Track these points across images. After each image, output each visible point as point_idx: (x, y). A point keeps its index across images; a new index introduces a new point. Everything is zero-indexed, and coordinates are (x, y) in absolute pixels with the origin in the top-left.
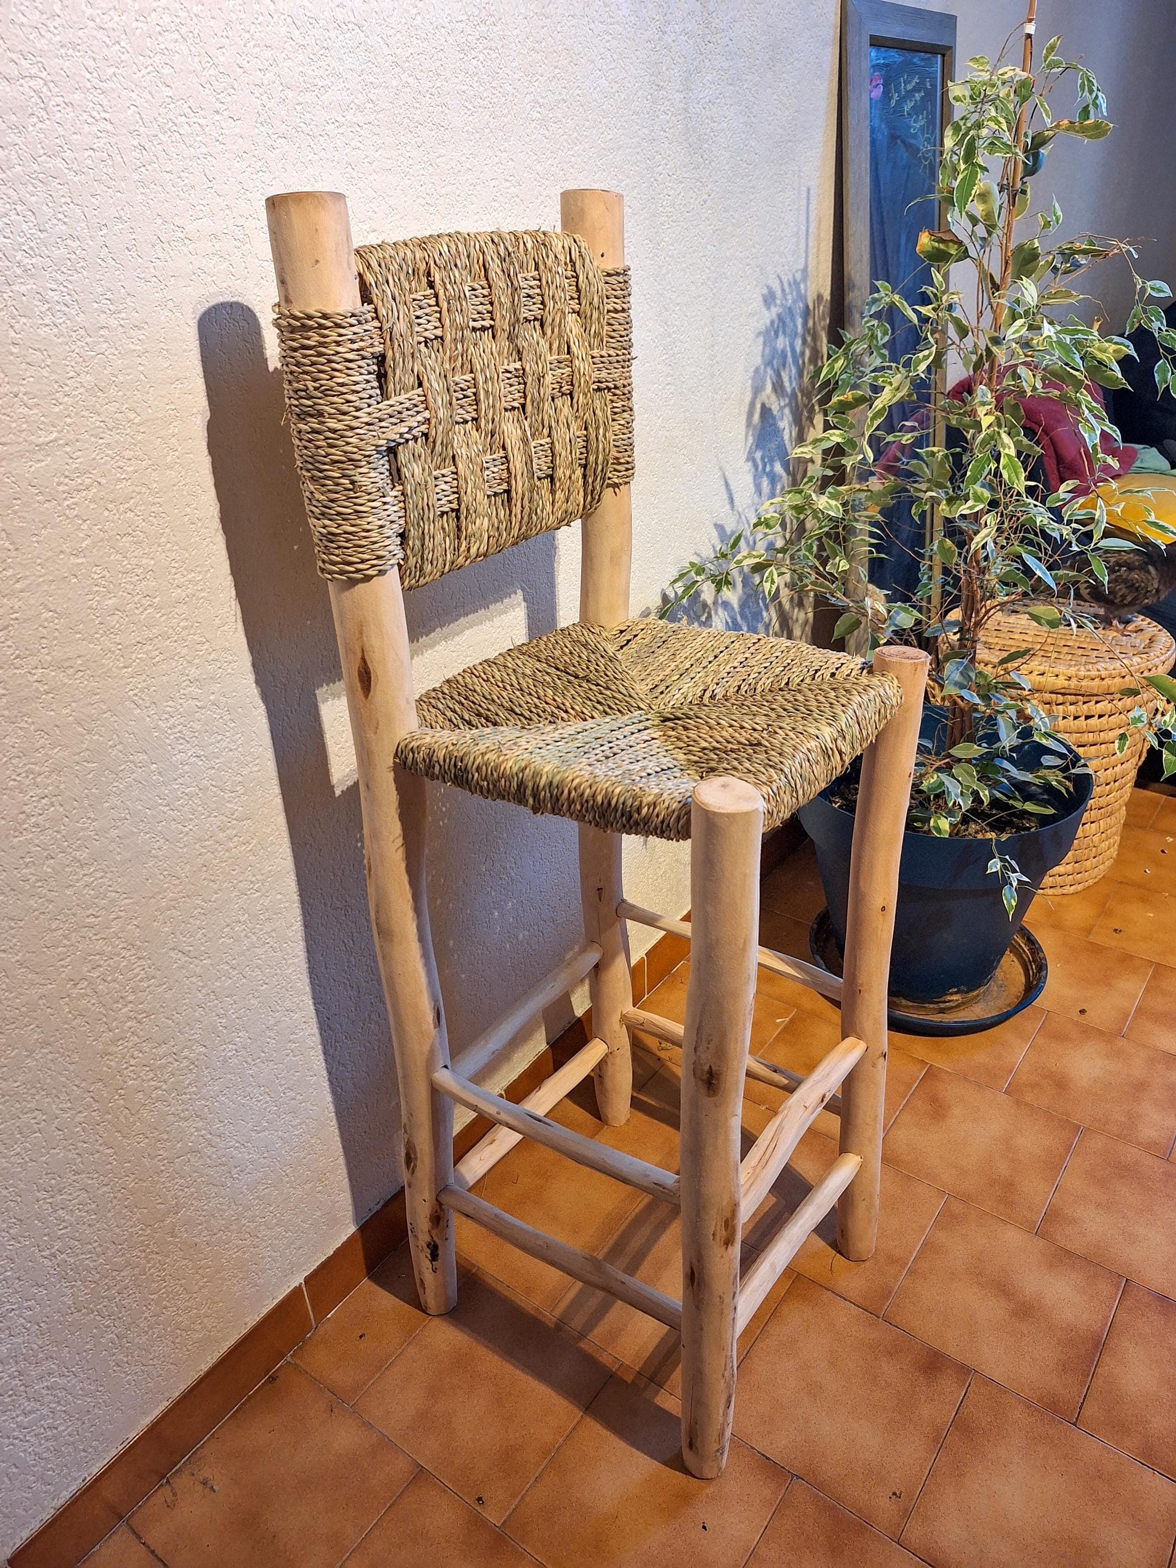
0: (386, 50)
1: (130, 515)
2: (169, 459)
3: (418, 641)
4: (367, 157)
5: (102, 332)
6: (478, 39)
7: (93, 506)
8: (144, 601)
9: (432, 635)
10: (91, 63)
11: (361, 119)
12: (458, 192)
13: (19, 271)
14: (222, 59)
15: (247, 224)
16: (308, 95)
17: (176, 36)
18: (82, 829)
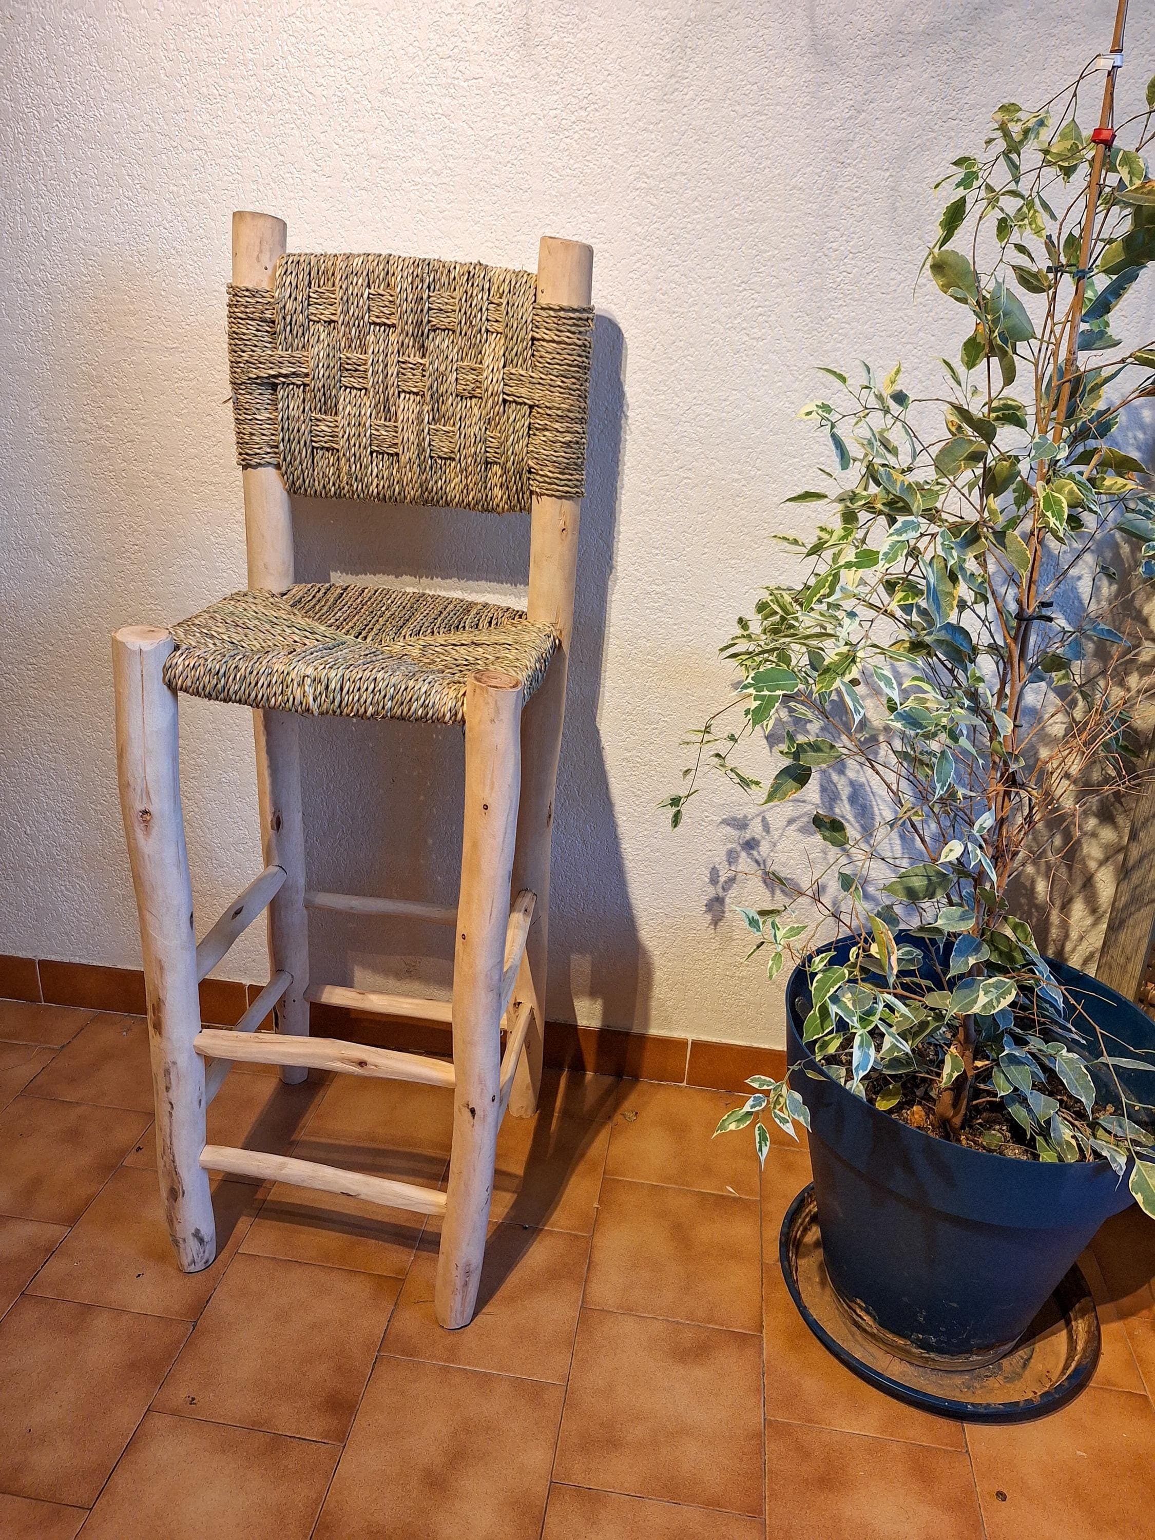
0: (470, 132)
1: (214, 404)
3: (432, 579)
4: (438, 207)
5: (215, 293)
6: (574, 122)
7: (192, 391)
8: (213, 458)
9: (448, 581)
10: (235, 142)
11: (436, 180)
12: (532, 241)
13: (173, 252)
14: (323, 139)
15: (325, 244)
16: (390, 163)
17: (293, 126)
18: (154, 575)
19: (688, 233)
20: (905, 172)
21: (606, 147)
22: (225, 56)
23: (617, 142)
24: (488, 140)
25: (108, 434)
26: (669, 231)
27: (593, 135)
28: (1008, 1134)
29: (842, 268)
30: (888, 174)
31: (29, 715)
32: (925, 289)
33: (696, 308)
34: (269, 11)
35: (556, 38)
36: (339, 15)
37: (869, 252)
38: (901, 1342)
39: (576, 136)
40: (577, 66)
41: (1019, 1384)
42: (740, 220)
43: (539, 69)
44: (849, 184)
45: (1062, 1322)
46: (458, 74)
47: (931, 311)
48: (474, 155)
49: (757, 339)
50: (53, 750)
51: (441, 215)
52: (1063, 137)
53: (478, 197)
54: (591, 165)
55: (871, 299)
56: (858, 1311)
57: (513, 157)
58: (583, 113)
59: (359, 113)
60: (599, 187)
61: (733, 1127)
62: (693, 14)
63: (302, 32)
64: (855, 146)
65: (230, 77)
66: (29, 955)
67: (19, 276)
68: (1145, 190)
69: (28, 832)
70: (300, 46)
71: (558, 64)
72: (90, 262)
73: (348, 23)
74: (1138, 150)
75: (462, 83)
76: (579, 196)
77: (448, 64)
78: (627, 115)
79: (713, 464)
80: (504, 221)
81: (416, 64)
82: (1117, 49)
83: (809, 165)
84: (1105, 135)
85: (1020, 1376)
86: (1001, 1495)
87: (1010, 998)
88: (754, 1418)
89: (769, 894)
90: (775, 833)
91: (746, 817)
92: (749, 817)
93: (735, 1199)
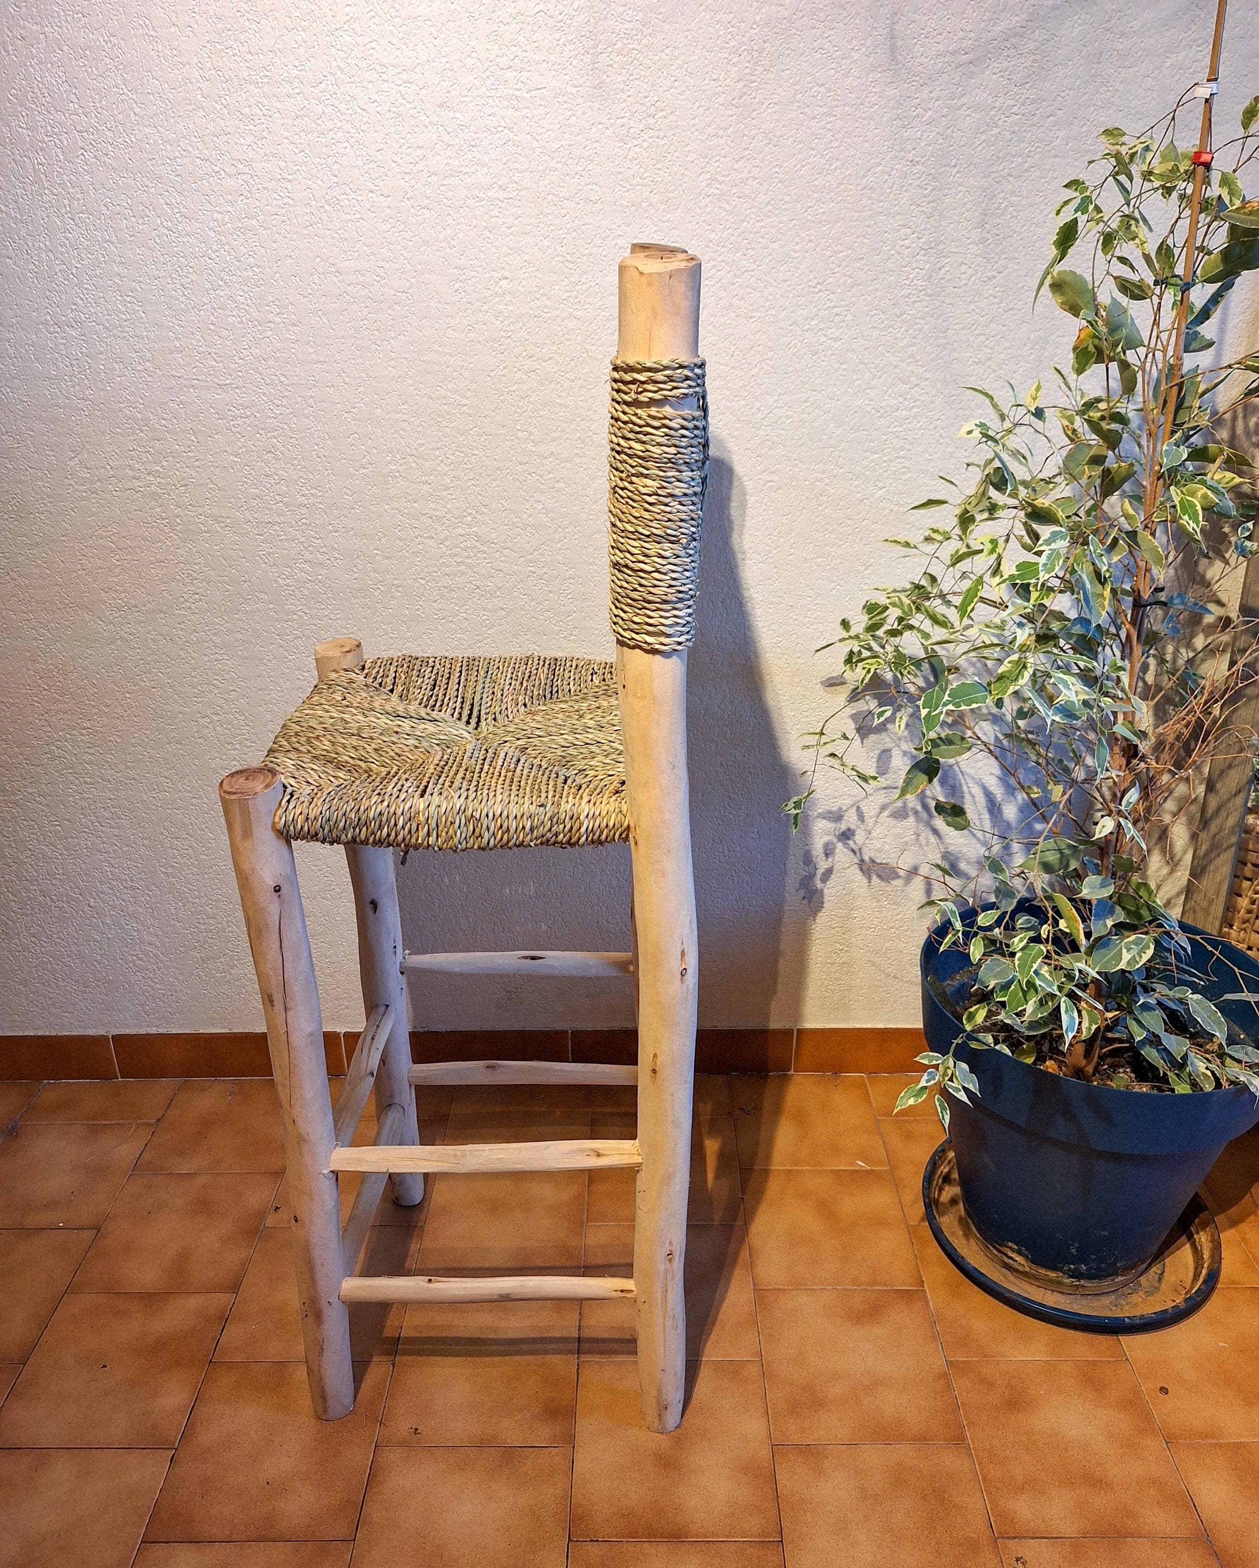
0: (535, 144)
1: (274, 440)
2: (306, 411)
4: (504, 223)
5: (269, 324)
6: (642, 131)
7: (249, 428)
10: (283, 164)
11: (501, 195)
12: (604, 253)
13: (221, 283)
14: (380, 157)
16: (452, 179)
17: (346, 144)
18: (218, 624)
19: (762, 237)
20: (972, 167)
21: (677, 154)
22: (268, 74)
23: (688, 149)
24: (554, 152)
25: (158, 479)
26: (743, 236)
27: (662, 142)
28: (1133, 1075)
29: (915, 265)
30: (955, 170)
32: (995, 281)
33: (773, 312)
34: (314, 25)
35: (619, 44)
36: (391, 28)
37: (941, 246)
38: (1053, 1275)
39: (645, 145)
40: (643, 73)
41: (1158, 1296)
42: (813, 222)
43: (604, 77)
44: (918, 182)
45: (1184, 1237)
46: (520, 85)
47: (1001, 302)
48: (540, 168)
49: (836, 339)
51: (509, 231)
52: (1164, 159)
53: (547, 211)
54: (661, 173)
55: (943, 294)
56: (1010, 1253)
57: (581, 168)
58: (651, 121)
59: (416, 129)
60: (671, 195)
61: (910, 1102)
62: (758, 18)
63: (351, 46)
64: (923, 144)
65: (275, 96)
66: (101, 1032)
67: (49, 318)
68: (1246, 211)
70: (349, 61)
71: (623, 71)
72: (129, 299)
73: (400, 36)
74: (1235, 171)
75: (525, 95)
76: (651, 205)
77: (509, 74)
78: (696, 121)
79: (796, 466)
80: (574, 234)
81: (475, 76)
82: (1213, 79)
83: (879, 164)
84: (1205, 158)
85: (1158, 1289)
86: (1164, 1390)
87: (1150, 952)
88: (937, 1362)
89: (865, 881)
90: (870, 822)
91: (840, 809)
92: (845, 808)
93: (867, 1172)
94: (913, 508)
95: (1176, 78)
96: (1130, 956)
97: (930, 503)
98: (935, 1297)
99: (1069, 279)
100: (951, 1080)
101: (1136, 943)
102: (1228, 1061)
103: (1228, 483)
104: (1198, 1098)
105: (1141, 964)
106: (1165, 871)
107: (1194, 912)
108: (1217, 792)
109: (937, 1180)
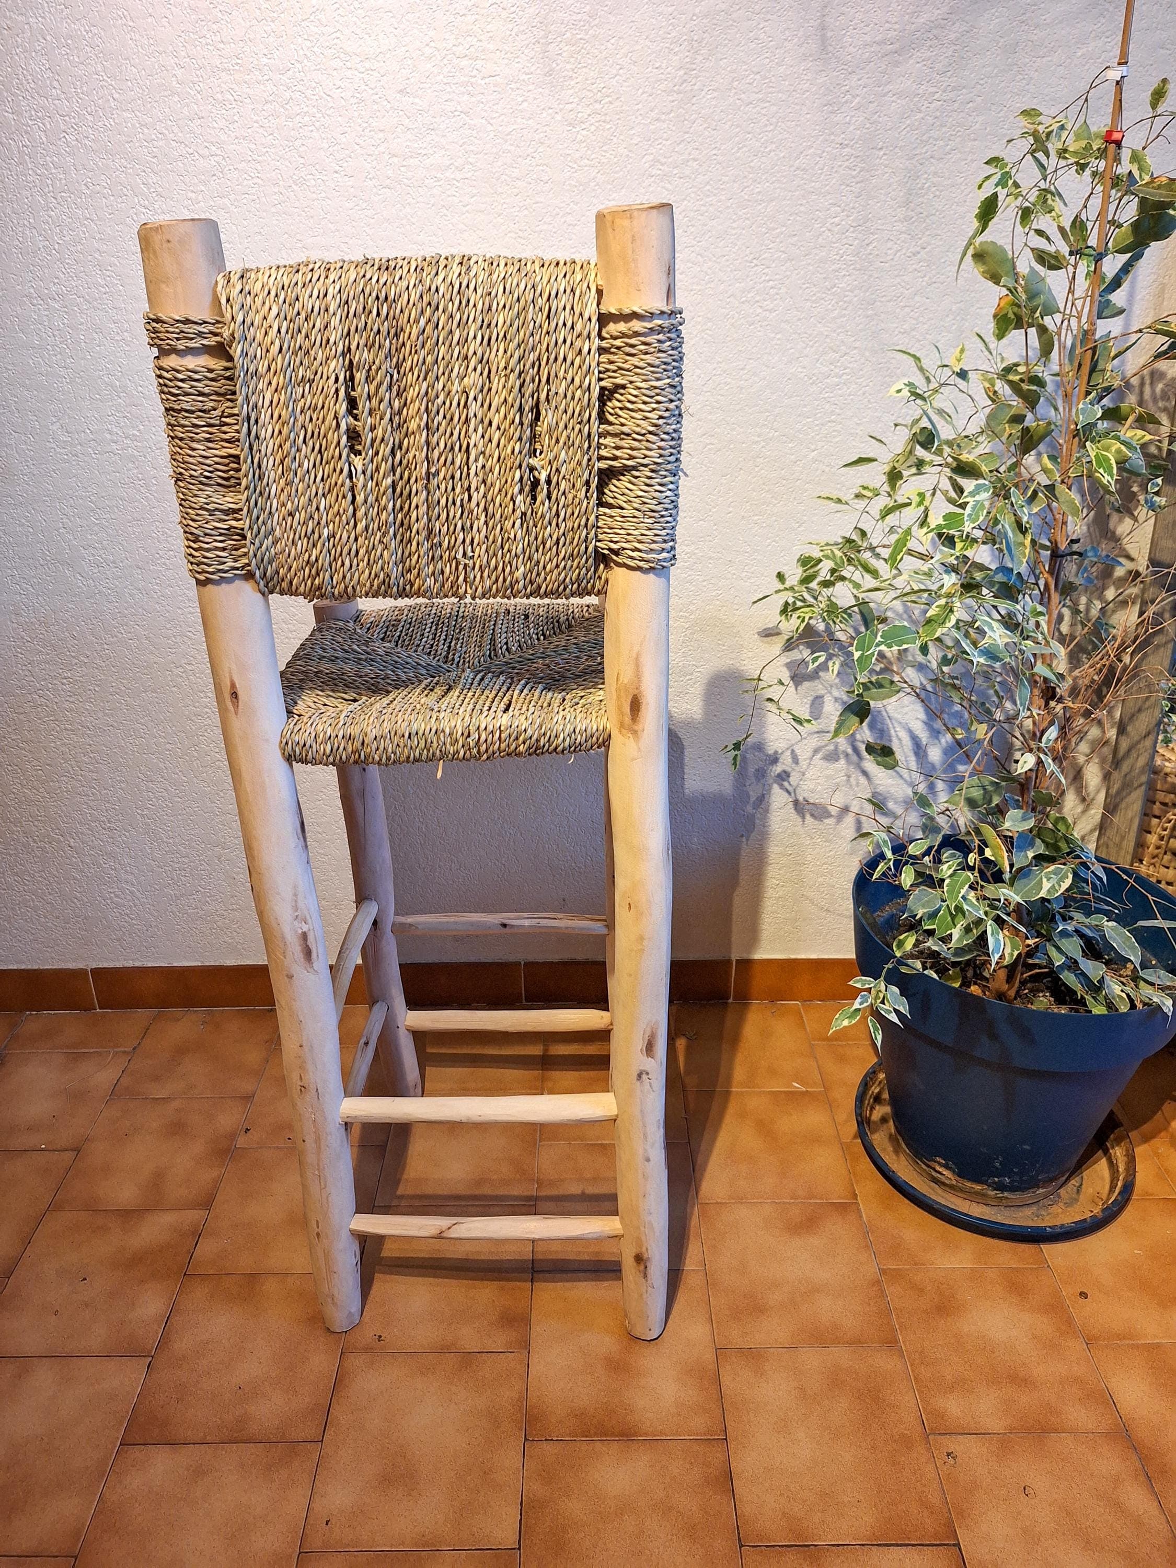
0: (490, 128)
4: (461, 201)
6: (589, 115)
10: (253, 146)
11: (459, 176)
14: (344, 140)
15: (351, 242)
16: (412, 160)
17: (312, 128)
19: (702, 215)
20: (897, 150)
21: (622, 137)
22: (239, 61)
23: (632, 132)
24: (507, 135)
25: (135, 443)
26: (683, 214)
27: (608, 126)
28: (1052, 999)
29: (845, 241)
30: (882, 153)
31: (66, 729)
32: (919, 256)
33: (712, 285)
34: (282, 15)
35: (568, 34)
36: (355, 19)
37: (868, 225)
38: (978, 1187)
39: (593, 128)
40: (590, 62)
41: (1077, 1207)
42: (749, 201)
43: (554, 65)
44: (847, 163)
45: (1100, 1152)
46: (475, 72)
47: (925, 276)
48: (495, 150)
49: (770, 311)
50: (93, 761)
51: (465, 209)
52: (1078, 137)
53: (500, 190)
54: (608, 155)
55: (871, 268)
56: (938, 1168)
57: (532, 150)
58: (597, 106)
59: (378, 114)
60: (616, 176)
61: (846, 1023)
62: (697, 10)
63: (317, 36)
64: (851, 128)
65: (245, 82)
66: (80, 965)
67: (32, 291)
68: (1155, 185)
69: (72, 844)
70: (315, 49)
71: (572, 60)
72: (108, 273)
73: (363, 26)
74: (1144, 148)
75: (480, 81)
76: (598, 184)
77: (465, 62)
78: (640, 106)
79: (733, 429)
80: (526, 212)
81: (433, 64)
82: (1123, 62)
83: (810, 147)
84: (1117, 136)
85: (1077, 1200)
86: (1083, 1295)
87: (1068, 882)
88: (871, 1270)
89: (800, 820)
90: (803, 764)
91: (776, 752)
92: (780, 751)
93: (803, 1094)
94: (845, 466)
95: (1086, 67)
96: (1050, 885)
97: (861, 461)
98: (868, 1208)
99: (990, 249)
100: (883, 1002)
101: (1055, 872)
102: (1142, 984)
103: (1139, 440)
104: (1113, 1017)
105: (1060, 892)
106: (1079, 809)
107: (1107, 847)
108: (1128, 735)
109: (868, 1101)
